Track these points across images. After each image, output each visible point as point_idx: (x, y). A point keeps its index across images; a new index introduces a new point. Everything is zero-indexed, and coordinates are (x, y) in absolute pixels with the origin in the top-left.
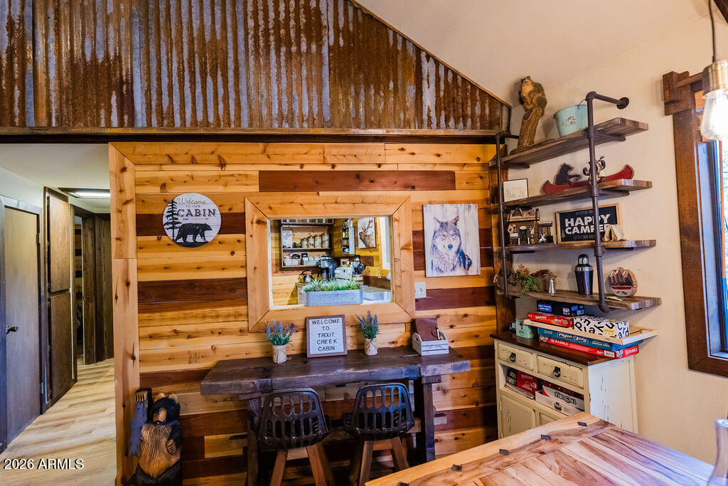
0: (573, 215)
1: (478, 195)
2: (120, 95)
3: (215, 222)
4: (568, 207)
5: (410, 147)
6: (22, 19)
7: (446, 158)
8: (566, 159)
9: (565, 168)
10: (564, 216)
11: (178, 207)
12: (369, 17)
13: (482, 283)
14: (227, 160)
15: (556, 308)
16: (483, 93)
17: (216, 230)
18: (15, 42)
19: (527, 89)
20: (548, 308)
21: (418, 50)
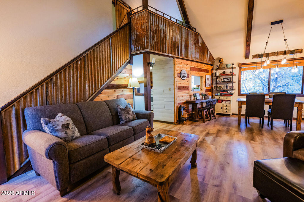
0: (225, 78)
1: (211, 74)
2: (177, 49)
3: (186, 75)
4: (224, 77)
5: (206, 65)
6: (165, 30)
7: (208, 68)
8: (224, 70)
9: (224, 72)
10: (223, 78)
11: (183, 72)
12: (203, 41)
13: (210, 88)
14: (188, 64)
15: (224, 91)
16: (213, 57)
17: (186, 77)
18: (164, 35)
19: (222, 59)
20: (223, 91)
21: (208, 49)
